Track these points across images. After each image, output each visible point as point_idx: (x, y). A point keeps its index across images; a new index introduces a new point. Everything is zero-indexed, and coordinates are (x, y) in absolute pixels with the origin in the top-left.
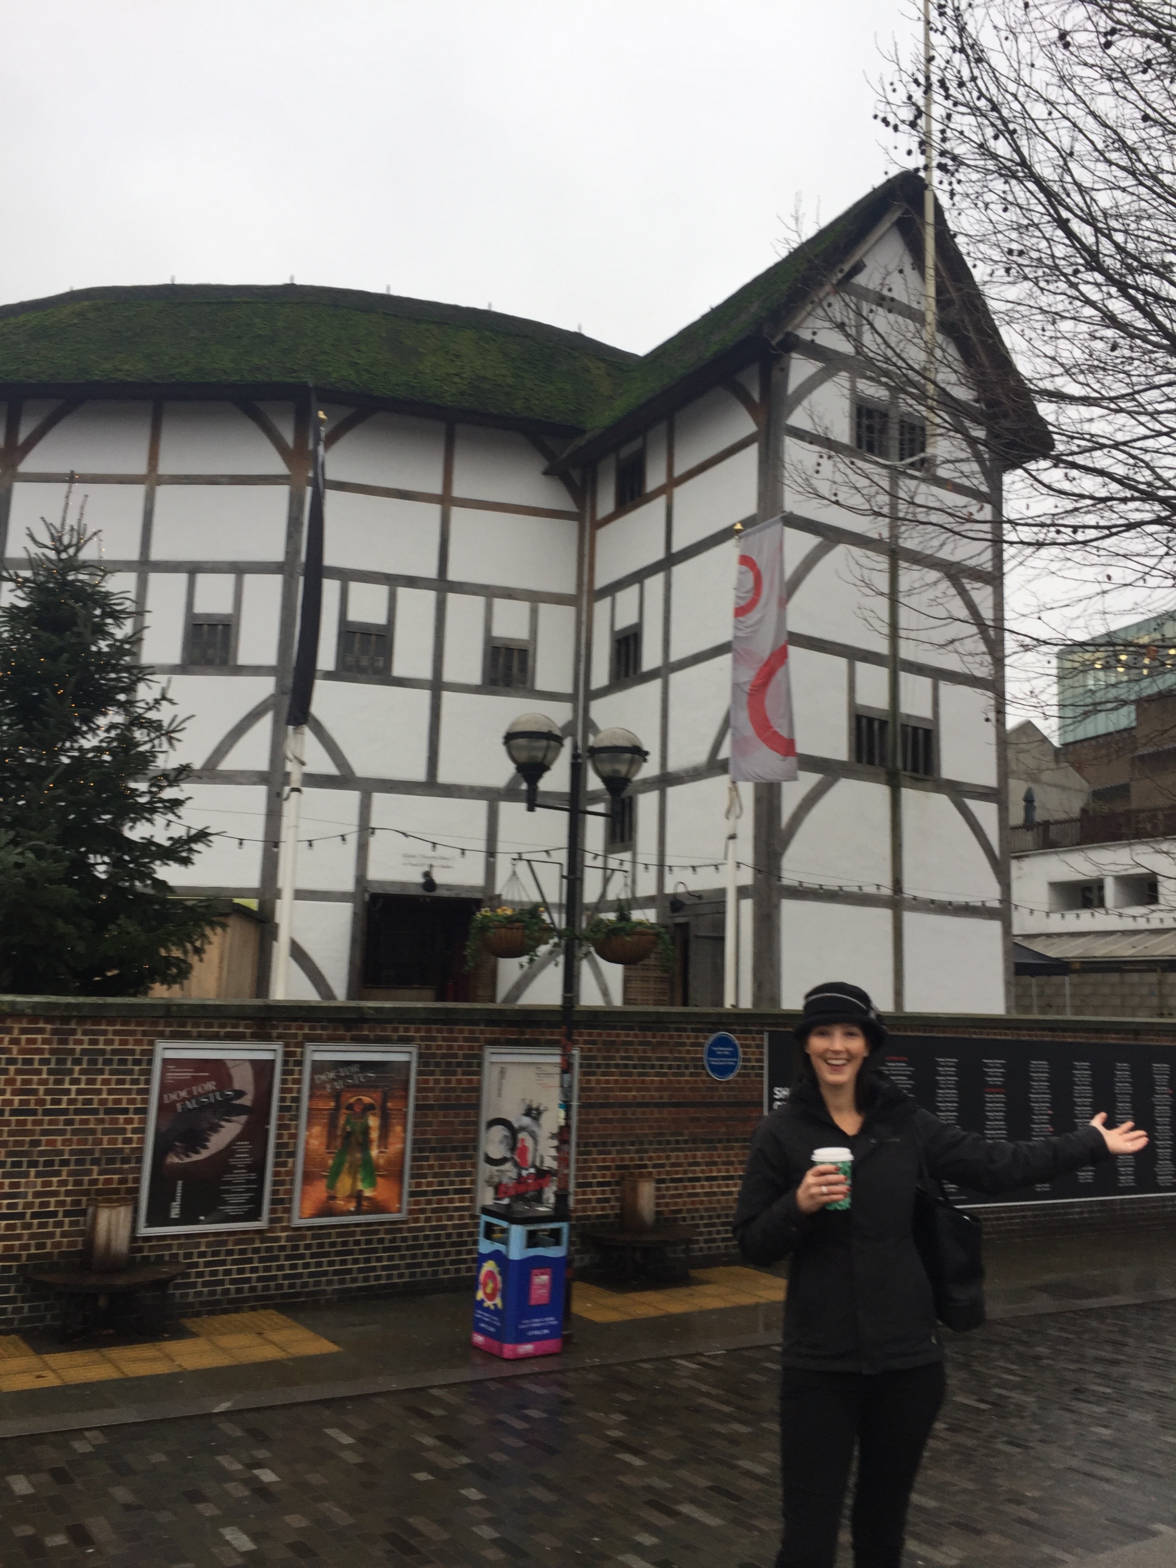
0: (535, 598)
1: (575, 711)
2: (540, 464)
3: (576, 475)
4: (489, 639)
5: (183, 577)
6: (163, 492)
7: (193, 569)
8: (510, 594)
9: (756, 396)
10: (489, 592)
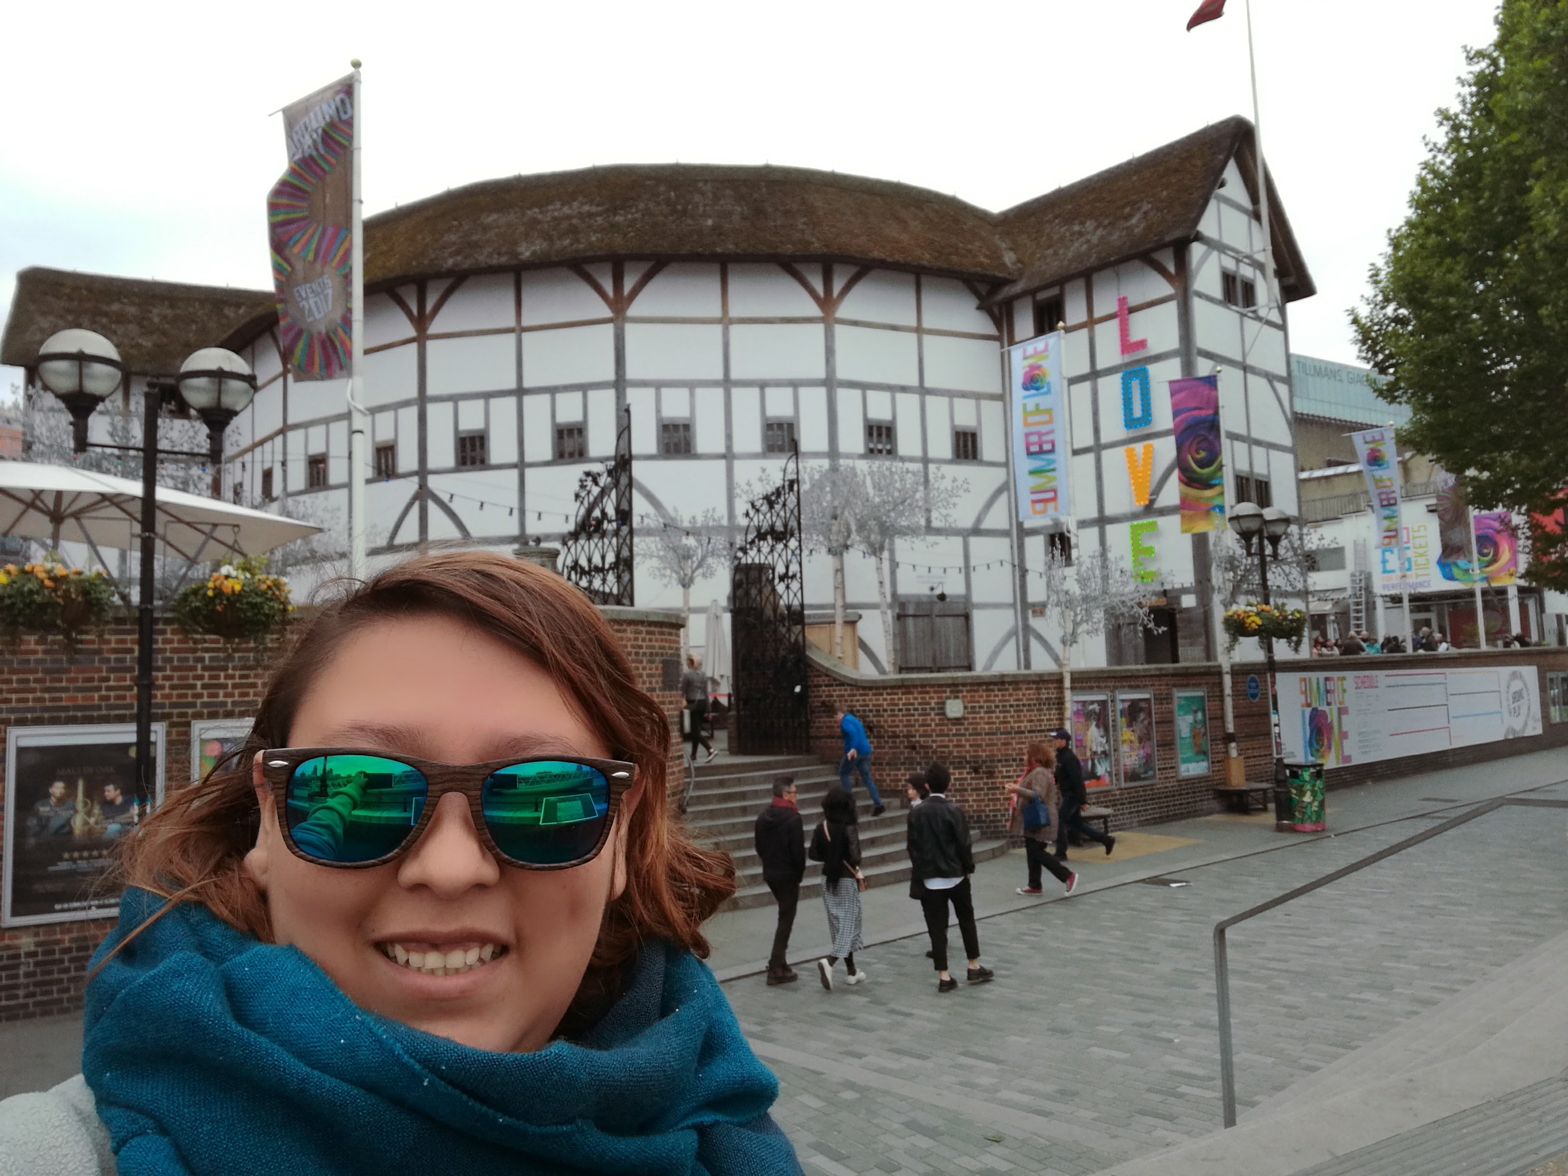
0: (978, 397)
1: (1008, 474)
2: (973, 302)
3: (996, 310)
4: (953, 427)
5: (756, 391)
6: (735, 330)
7: (763, 385)
8: (964, 395)
9: (1172, 269)
10: (951, 394)
